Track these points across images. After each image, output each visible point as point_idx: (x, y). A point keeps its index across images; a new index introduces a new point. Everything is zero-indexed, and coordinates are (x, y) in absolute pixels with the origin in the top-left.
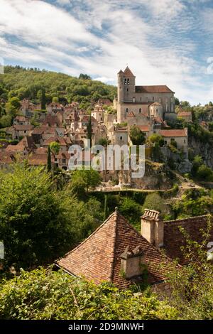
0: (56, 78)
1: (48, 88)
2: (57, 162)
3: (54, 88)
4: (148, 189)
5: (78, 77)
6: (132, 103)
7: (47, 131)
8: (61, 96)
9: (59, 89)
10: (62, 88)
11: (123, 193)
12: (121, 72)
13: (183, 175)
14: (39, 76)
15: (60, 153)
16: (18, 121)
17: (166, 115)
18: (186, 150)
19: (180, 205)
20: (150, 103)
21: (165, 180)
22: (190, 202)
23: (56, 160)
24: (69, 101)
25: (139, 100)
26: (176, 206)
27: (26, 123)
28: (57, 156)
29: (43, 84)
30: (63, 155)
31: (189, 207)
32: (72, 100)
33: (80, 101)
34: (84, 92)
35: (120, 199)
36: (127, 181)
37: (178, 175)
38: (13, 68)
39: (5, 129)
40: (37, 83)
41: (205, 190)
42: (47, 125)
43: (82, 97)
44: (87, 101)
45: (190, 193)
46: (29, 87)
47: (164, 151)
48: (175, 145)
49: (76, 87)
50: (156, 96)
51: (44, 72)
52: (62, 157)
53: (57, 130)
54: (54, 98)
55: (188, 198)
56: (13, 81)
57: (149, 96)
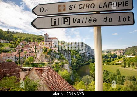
0: (33, 36)
3: (32, 38)
5: (39, 35)
6: (48, 42)
7: (25, 49)
8: (33, 40)
9: (33, 38)
10: (34, 38)
11: (40, 63)
12: (45, 34)
13: (56, 58)
14: (28, 35)
16: (19, 46)
18: (58, 53)
21: (51, 60)
24: (36, 41)
26: (53, 66)
27: (21, 47)
28: (25, 55)
31: (56, 66)
33: (38, 41)
34: (40, 39)
35: (39, 65)
36: (42, 60)
37: (54, 58)
38: (23, 33)
39: (14, 48)
40: (28, 37)
41: (60, 62)
42: (26, 47)
44: (40, 41)
45: (56, 63)
46: (25, 38)
47: (52, 53)
48: (55, 51)
49: (38, 38)
51: (30, 34)
52: (27, 55)
53: (28, 48)
54: (31, 41)
56: (22, 36)
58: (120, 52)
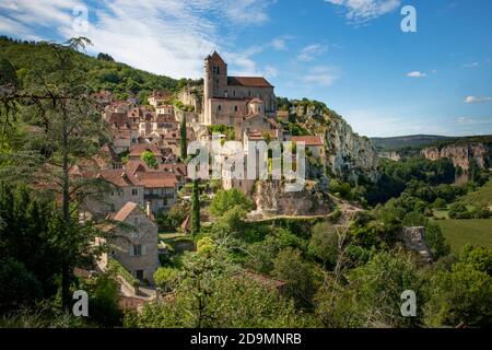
4: (301, 214)
5: (96, 56)
6: (225, 98)
12: (209, 58)
20: (248, 99)
21: (321, 202)
25: (232, 95)
42: (114, 126)
50: (252, 91)
55: (356, 224)
57: (244, 90)
58: (471, 154)
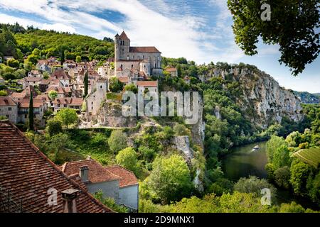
0: (81, 41)
1: (74, 48)
2: (53, 106)
3: (78, 48)
5: (102, 39)
6: (126, 61)
7: (53, 82)
8: (84, 55)
9: (83, 49)
10: (85, 49)
11: (97, 130)
14: (69, 38)
15: (56, 99)
16: (32, 74)
17: (154, 70)
19: (141, 139)
20: (140, 61)
22: (147, 136)
23: (52, 105)
24: (90, 59)
25: (132, 58)
26: (138, 140)
27: (39, 76)
28: (53, 102)
29: (70, 44)
30: (58, 100)
31: (146, 140)
32: (93, 58)
33: (99, 59)
34: (104, 52)
35: (93, 135)
36: (103, 121)
38: (48, 32)
39: (17, 80)
40: (64, 44)
41: (162, 128)
42: (55, 78)
43: (101, 56)
44: (105, 59)
45: (148, 129)
46: (57, 47)
49: (97, 48)
50: (146, 55)
52: (57, 103)
53: (63, 81)
54: (77, 57)
55: (146, 133)
56: (45, 42)
57: (141, 55)
